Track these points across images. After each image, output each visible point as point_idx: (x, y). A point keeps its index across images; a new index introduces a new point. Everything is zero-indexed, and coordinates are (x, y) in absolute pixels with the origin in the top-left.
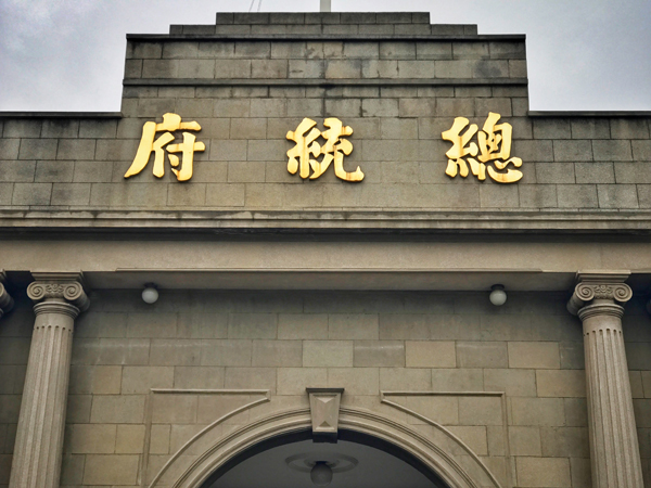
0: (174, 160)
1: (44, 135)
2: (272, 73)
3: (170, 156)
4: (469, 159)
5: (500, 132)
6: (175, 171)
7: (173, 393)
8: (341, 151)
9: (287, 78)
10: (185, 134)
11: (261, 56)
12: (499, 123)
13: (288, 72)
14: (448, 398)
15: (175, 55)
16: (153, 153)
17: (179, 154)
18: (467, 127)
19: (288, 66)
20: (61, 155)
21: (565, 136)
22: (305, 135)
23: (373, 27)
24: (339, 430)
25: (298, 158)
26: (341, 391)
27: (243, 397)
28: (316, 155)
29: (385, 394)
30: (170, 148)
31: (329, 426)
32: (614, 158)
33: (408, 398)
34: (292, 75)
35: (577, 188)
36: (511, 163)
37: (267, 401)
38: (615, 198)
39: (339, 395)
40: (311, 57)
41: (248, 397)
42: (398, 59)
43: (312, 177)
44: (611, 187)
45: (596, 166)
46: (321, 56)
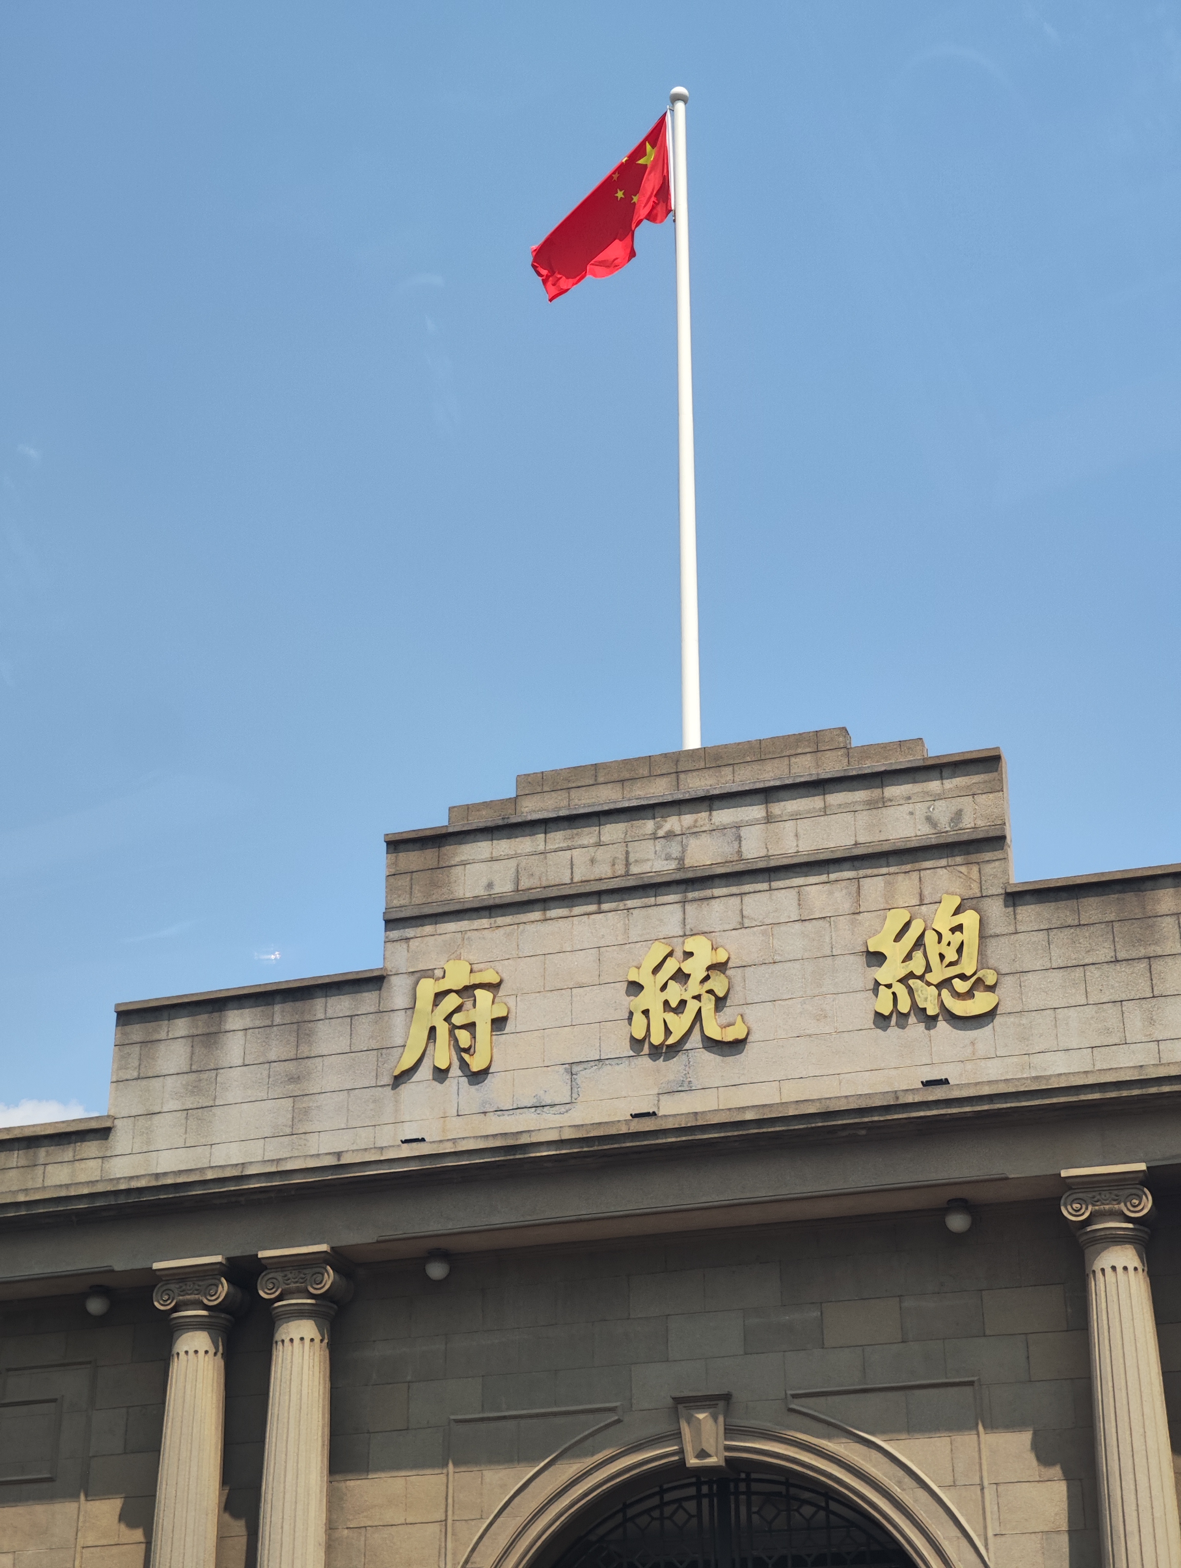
0: (464, 1037)
1: (278, 1020)
2: (603, 870)
3: (457, 1031)
4: (911, 982)
5: (959, 928)
6: (466, 1056)
7: (482, 1420)
8: (710, 992)
9: (627, 874)
10: (478, 992)
11: (586, 842)
12: (957, 911)
13: (627, 864)
14: (890, 1395)
15: (457, 859)
16: (433, 1029)
17: (470, 1027)
18: (907, 926)
19: (627, 853)
20: (304, 1050)
21: (1070, 921)
22: (656, 970)
23: (756, 767)
24: (728, 1460)
25: (646, 1012)
26: (727, 1398)
27: (583, 1417)
28: (674, 1004)
29: (794, 1396)
30: (457, 1019)
31: (709, 1456)
32: (1151, 950)
33: (830, 1399)
34: (634, 869)
35: (1090, 1011)
36: (979, 980)
37: (619, 1421)
38: (1152, 1022)
39: (721, 1404)
40: (661, 833)
41: (591, 1417)
42: (796, 817)
43: (670, 1041)
44: (1146, 1005)
45: (1123, 968)
46: (678, 830)
